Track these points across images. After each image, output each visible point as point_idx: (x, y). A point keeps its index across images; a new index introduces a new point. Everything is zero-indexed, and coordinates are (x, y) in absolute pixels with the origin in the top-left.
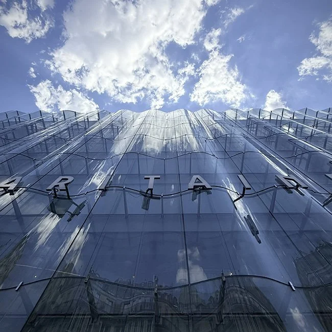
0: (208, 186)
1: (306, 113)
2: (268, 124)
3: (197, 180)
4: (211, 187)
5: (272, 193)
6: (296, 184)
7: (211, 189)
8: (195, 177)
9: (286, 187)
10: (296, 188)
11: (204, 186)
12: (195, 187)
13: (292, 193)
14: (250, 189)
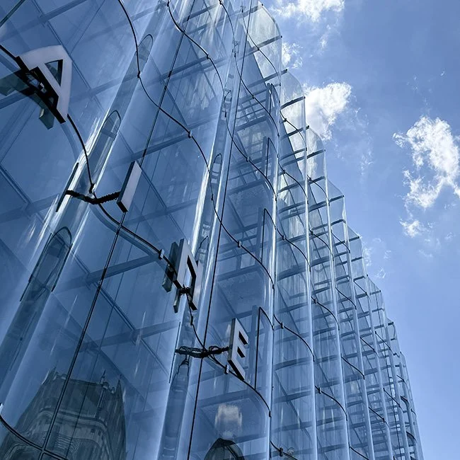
0: (62, 108)
1: (332, 200)
2: (278, 143)
3: (56, 66)
4: (65, 117)
5: (143, 254)
6: (188, 285)
7: (61, 120)
8: (59, 52)
9: (171, 274)
10: (181, 291)
11: (56, 97)
12: (37, 73)
13: (168, 290)
14: (124, 210)
